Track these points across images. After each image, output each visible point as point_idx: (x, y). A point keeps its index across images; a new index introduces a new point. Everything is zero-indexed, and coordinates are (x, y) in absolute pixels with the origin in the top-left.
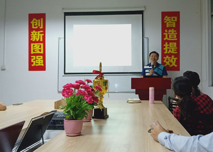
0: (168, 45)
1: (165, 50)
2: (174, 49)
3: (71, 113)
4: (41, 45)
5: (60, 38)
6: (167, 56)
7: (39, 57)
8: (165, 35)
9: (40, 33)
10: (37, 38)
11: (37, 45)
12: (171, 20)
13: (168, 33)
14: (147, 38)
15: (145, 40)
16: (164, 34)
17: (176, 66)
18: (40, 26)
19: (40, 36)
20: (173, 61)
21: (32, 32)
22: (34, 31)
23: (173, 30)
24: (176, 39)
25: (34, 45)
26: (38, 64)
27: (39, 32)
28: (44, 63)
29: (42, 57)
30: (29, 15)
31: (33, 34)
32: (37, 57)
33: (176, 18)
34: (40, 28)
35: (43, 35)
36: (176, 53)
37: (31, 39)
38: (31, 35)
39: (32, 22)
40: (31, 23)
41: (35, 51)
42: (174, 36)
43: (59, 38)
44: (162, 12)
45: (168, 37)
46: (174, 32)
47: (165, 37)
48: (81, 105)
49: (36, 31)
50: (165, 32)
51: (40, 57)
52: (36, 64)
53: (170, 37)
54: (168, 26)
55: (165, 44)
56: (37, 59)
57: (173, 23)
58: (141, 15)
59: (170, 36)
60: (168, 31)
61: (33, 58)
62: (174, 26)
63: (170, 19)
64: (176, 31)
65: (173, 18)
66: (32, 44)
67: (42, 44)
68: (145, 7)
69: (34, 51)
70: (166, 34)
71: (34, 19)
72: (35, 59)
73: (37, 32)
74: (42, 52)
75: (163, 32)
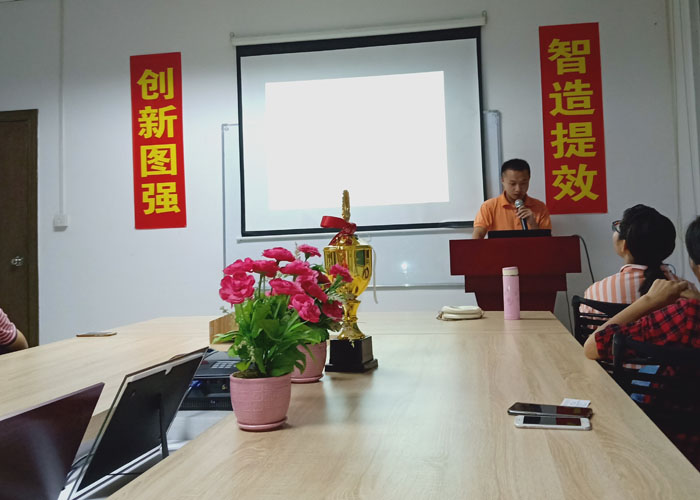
0: (566, 132)
1: (556, 147)
2: (586, 143)
3: (251, 353)
4: (169, 150)
5: (226, 125)
6: (565, 168)
7: (164, 188)
8: (554, 99)
9: (167, 114)
10: (158, 127)
11: (159, 150)
12: (571, 52)
13: (562, 91)
14: (496, 111)
15: (491, 119)
16: (552, 96)
17: (594, 197)
18: (166, 93)
19: (166, 121)
20: (585, 183)
21: (141, 112)
22: (148, 109)
23: (578, 81)
24: (591, 112)
25: (148, 152)
26: (162, 207)
27: (162, 110)
28: (182, 203)
29: (173, 186)
30: (133, 59)
31: (144, 116)
32: (160, 186)
33: (587, 43)
34: (167, 97)
35: (175, 117)
36: (593, 154)
37: (141, 133)
38: (140, 120)
39: (142, 82)
40: (139, 83)
41: (153, 167)
42: (582, 102)
43: (223, 125)
44: (541, 29)
45: (565, 106)
46: (584, 89)
47: (554, 107)
48: (281, 328)
49: (152, 108)
50: (554, 92)
51: (168, 187)
52: (157, 207)
53: (570, 105)
54: (560, 71)
55: (555, 129)
56: (159, 191)
57: (577, 62)
58: (475, 40)
59: (570, 102)
60: (563, 86)
61: (147, 190)
62: (582, 70)
63: (569, 49)
64: (588, 86)
65: (576, 43)
66: (144, 149)
67: (173, 147)
68: (485, 15)
69: (149, 168)
70: (558, 97)
71: (148, 72)
72: (153, 194)
73: (156, 111)
74: (174, 172)
75: (547, 89)
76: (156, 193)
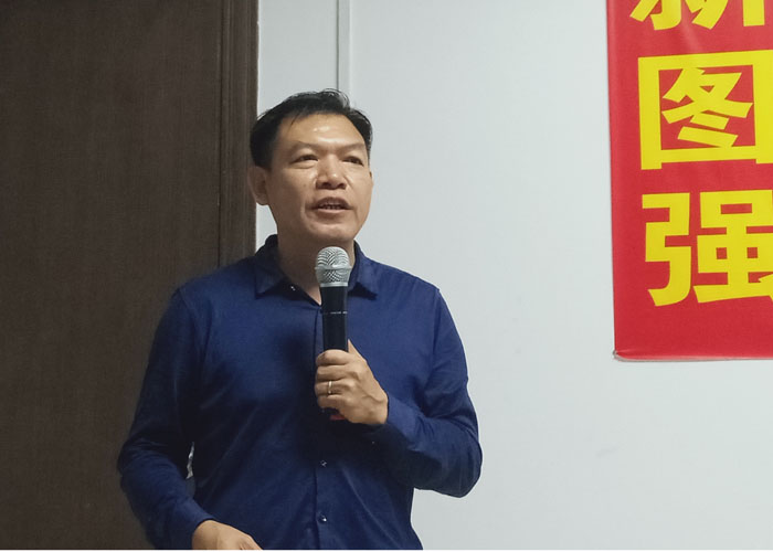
4: (747, 72)
7: (727, 209)
11: (709, 71)
25: (668, 79)
26: (720, 279)
29: (763, 204)
32: (712, 201)
41: (686, 134)
51: (745, 209)
52: (699, 278)
56: (706, 224)
61: (662, 215)
66: (649, 68)
67: (761, 62)
69: (670, 136)
72: (685, 231)
74: (765, 150)
76: (696, 227)
